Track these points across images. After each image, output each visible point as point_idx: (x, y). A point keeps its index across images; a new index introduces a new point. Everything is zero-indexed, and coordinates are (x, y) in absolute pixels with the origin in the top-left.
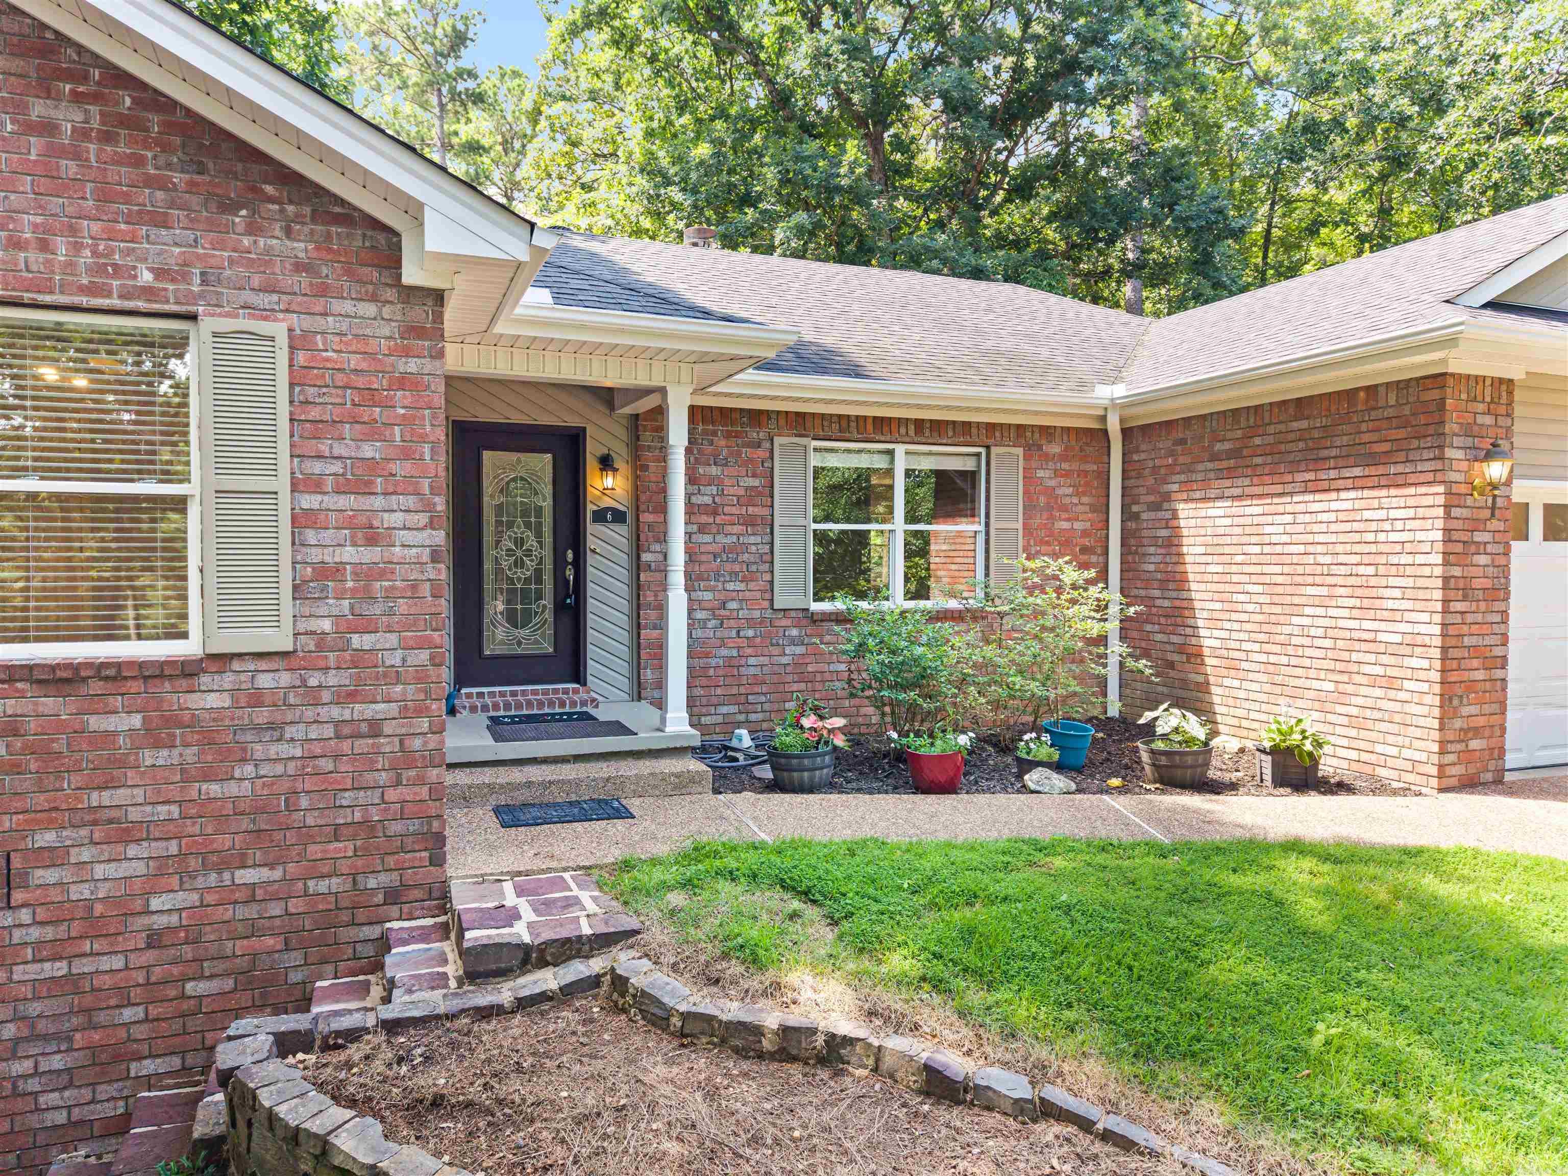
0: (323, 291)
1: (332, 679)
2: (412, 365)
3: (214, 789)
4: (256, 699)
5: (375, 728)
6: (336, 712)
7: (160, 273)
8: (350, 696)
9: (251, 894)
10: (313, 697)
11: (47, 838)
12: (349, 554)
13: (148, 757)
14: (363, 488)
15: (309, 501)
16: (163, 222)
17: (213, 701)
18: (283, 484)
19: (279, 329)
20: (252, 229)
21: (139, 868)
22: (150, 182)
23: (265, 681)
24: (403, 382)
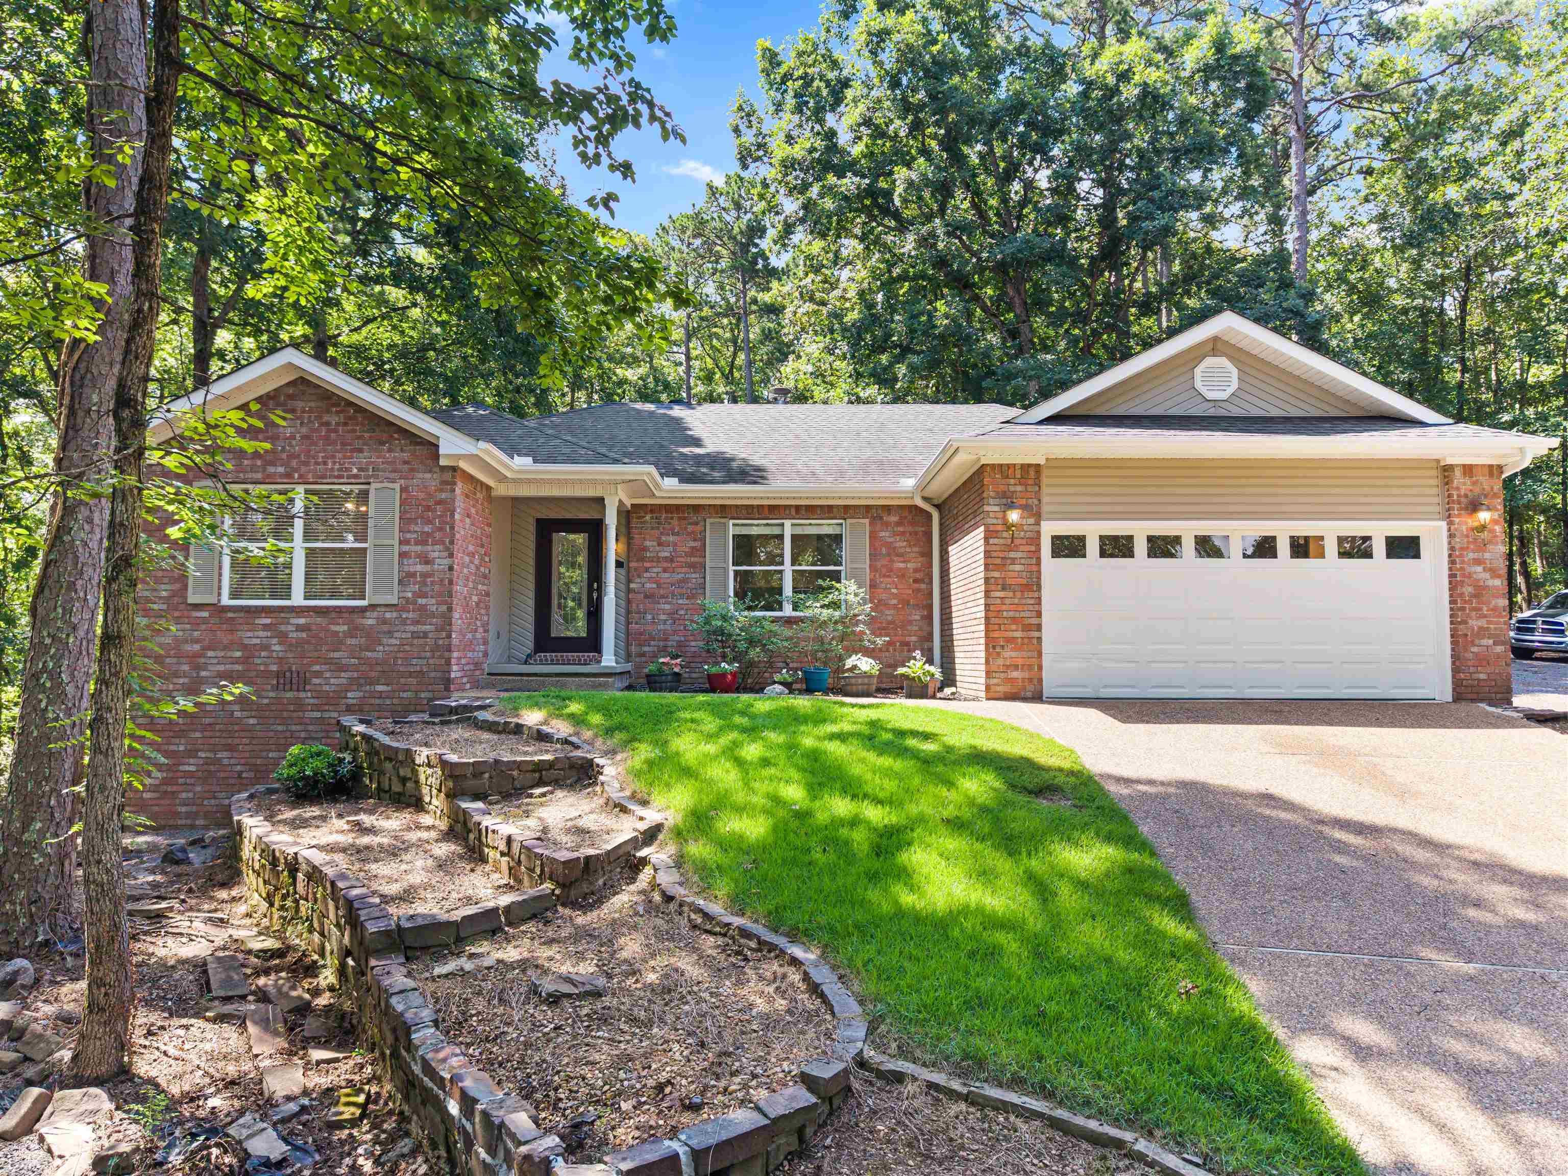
0: (412, 470)
1: (411, 615)
2: (443, 496)
3: (369, 654)
4: (385, 622)
5: (425, 635)
6: (412, 628)
7: (360, 469)
8: (416, 622)
9: (380, 695)
10: (404, 622)
11: (317, 668)
12: (419, 568)
13: (349, 641)
14: (424, 542)
15: (406, 548)
16: (360, 451)
17: (370, 622)
18: (396, 543)
19: (397, 486)
20: (390, 450)
21: (344, 681)
22: (359, 438)
23: (388, 615)
24: (439, 502)
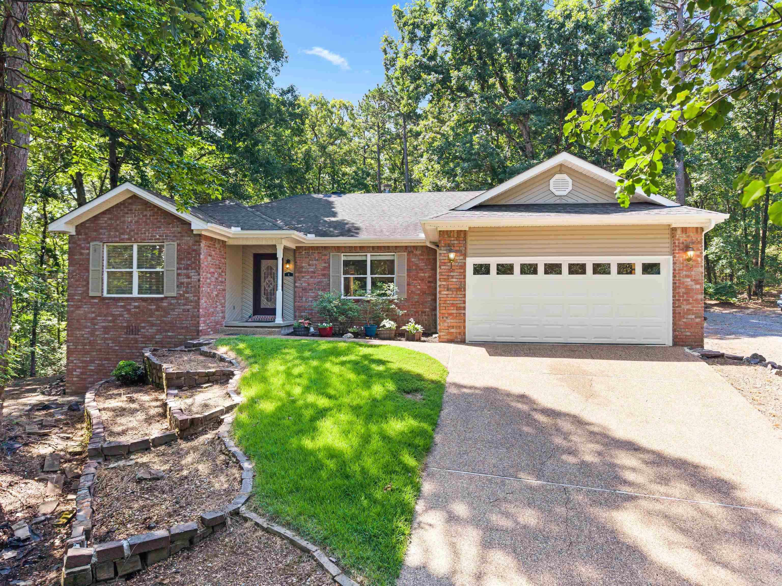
0: (182, 236)
1: (182, 301)
2: (195, 247)
3: (165, 319)
4: (171, 304)
5: (188, 310)
6: (182, 307)
7: (160, 236)
8: (185, 305)
9: (170, 337)
10: (179, 305)
11: (143, 325)
12: (185, 280)
13: (157, 313)
14: (187, 269)
15: (179, 271)
16: (160, 227)
17: (165, 304)
18: (175, 269)
19: (175, 243)
20: (173, 227)
21: (154, 331)
22: (159, 222)
23: (173, 301)
24: (194, 250)
